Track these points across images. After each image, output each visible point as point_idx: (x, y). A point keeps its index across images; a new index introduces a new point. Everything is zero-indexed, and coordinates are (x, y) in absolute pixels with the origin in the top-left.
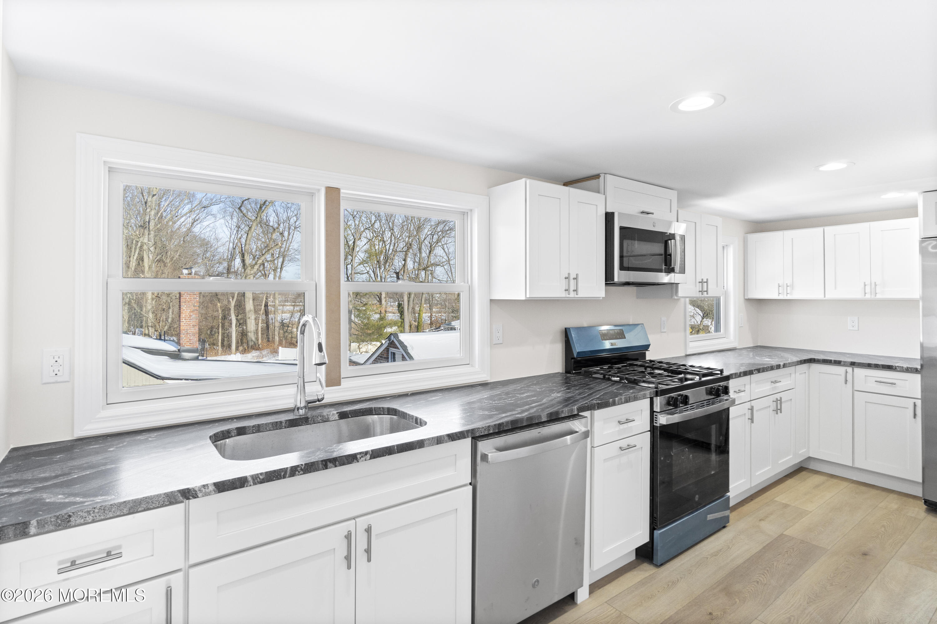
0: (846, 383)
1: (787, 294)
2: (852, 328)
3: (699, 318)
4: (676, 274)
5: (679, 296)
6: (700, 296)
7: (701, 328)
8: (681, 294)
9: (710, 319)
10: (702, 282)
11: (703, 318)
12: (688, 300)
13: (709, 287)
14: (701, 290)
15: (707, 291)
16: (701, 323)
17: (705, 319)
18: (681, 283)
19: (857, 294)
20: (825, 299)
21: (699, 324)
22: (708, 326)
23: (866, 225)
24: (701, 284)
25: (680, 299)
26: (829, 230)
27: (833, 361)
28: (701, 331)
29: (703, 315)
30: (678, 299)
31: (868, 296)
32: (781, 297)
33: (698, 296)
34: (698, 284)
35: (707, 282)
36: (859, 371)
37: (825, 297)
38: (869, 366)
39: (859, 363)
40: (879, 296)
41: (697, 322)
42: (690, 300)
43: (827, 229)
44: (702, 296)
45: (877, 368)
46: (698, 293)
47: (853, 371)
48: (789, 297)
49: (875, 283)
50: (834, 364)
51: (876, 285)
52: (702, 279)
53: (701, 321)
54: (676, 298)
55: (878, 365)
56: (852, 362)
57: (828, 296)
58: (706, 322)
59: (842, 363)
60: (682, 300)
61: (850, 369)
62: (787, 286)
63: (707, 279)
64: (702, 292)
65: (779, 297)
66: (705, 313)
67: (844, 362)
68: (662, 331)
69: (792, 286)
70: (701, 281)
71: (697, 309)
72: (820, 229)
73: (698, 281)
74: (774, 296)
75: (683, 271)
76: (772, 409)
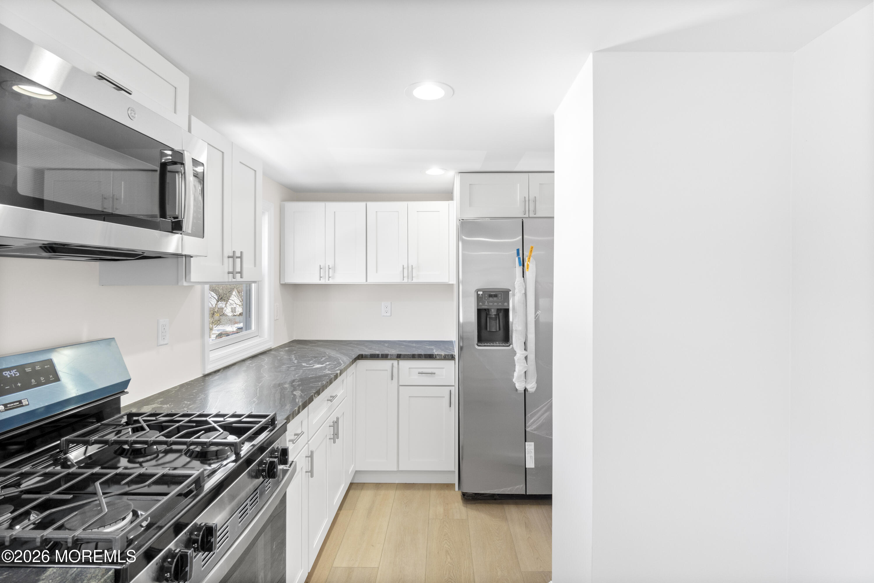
0: (392, 379)
1: (329, 277)
2: (386, 314)
3: (214, 302)
4: (186, 237)
5: (193, 280)
6: (230, 280)
7: (216, 310)
8: (195, 276)
9: (225, 301)
10: (233, 257)
11: (218, 301)
12: (207, 287)
13: (244, 266)
14: (231, 270)
15: (241, 273)
16: (216, 306)
17: (220, 302)
18: (197, 256)
19: (396, 279)
20: (366, 283)
21: (214, 307)
22: (223, 308)
23: (404, 204)
24: (231, 259)
25: (193, 286)
26: (372, 206)
27: (380, 355)
28: (216, 313)
29: (218, 298)
30: (190, 287)
31: (406, 280)
32: (323, 282)
33: (226, 280)
34: (226, 259)
35: (241, 257)
36: (405, 364)
37: (367, 281)
38: (414, 357)
39: (405, 354)
40: (415, 280)
41: (212, 305)
42: (210, 287)
43: (369, 204)
44: (234, 280)
45: (420, 359)
46: (226, 274)
47: (398, 364)
48: (331, 282)
49: (412, 266)
50: (381, 359)
51: (412, 268)
52: (234, 252)
53: (216, 304)
54: (185, 284)
55: (421, 354)
56: (398, 355)
57: (371, 280)
58: (221, 305)
59: (389, 357)
60: (198, 287)
61: (395, 362)
62: (329, 269)
63: (241, 253)
64: (232, 273)
65: (320, 281)
66: (219, 296)
67: (391, 355)
68: (162, 342)
69: (334, 268)
70: (231, 255)
71: (212, 293)
72: (362, 204)
73: (226, 255)
74: (315, 280)
75: (199, 231)
76: (329, 438)
